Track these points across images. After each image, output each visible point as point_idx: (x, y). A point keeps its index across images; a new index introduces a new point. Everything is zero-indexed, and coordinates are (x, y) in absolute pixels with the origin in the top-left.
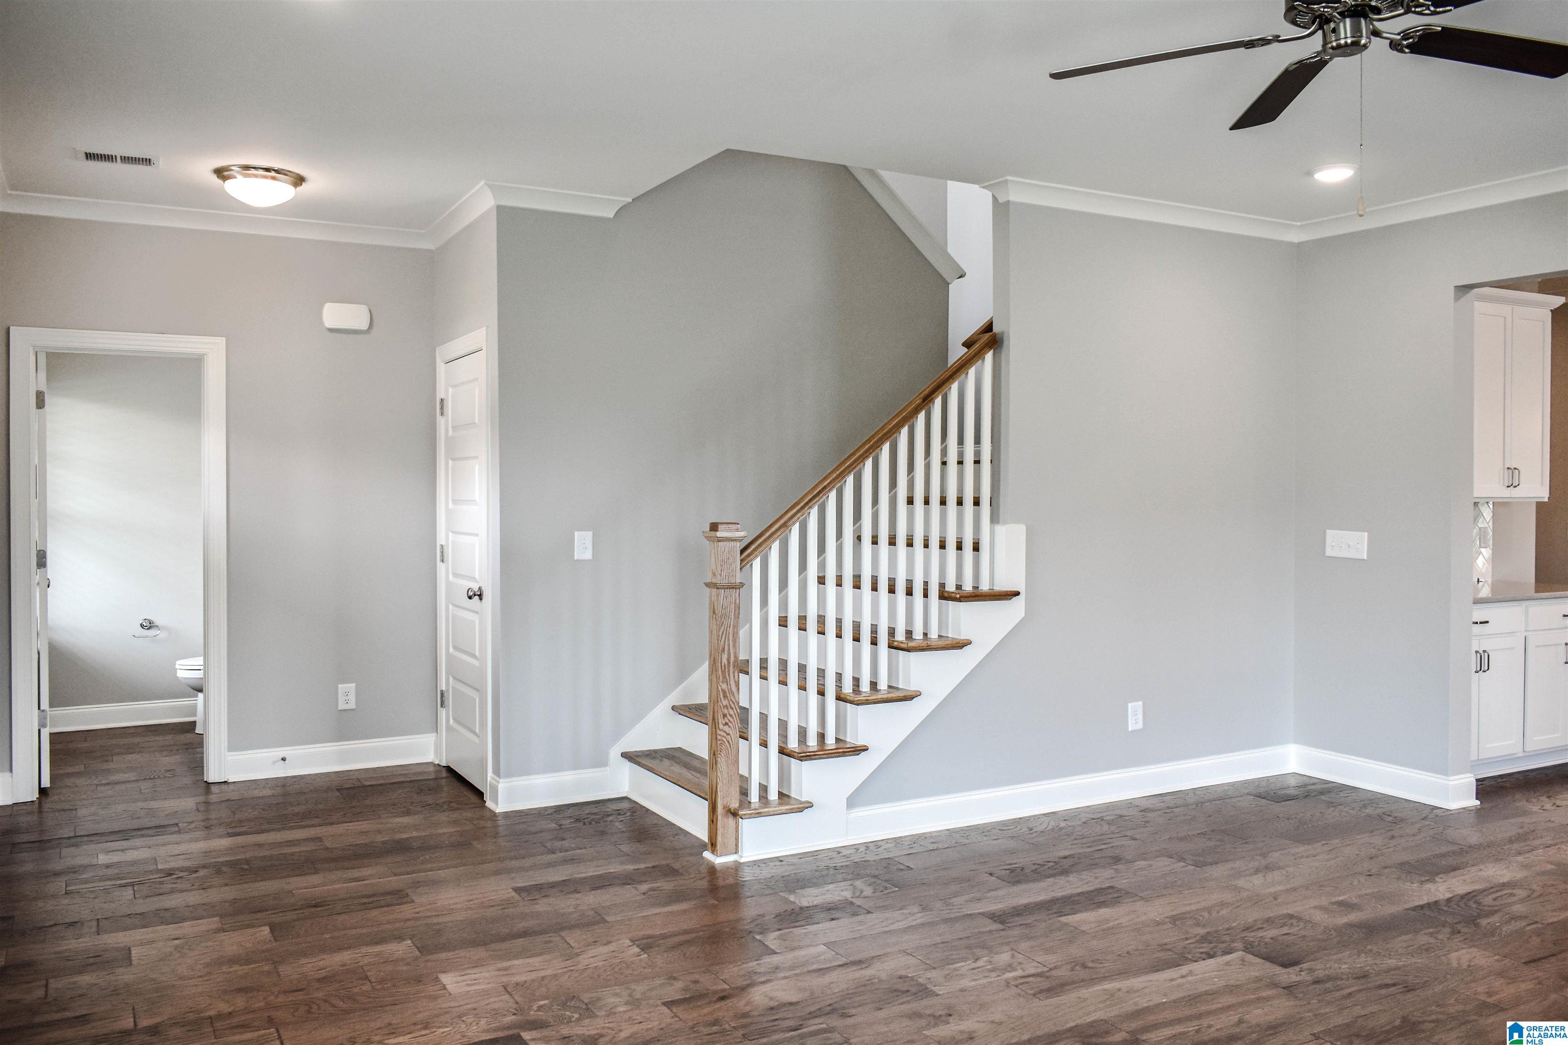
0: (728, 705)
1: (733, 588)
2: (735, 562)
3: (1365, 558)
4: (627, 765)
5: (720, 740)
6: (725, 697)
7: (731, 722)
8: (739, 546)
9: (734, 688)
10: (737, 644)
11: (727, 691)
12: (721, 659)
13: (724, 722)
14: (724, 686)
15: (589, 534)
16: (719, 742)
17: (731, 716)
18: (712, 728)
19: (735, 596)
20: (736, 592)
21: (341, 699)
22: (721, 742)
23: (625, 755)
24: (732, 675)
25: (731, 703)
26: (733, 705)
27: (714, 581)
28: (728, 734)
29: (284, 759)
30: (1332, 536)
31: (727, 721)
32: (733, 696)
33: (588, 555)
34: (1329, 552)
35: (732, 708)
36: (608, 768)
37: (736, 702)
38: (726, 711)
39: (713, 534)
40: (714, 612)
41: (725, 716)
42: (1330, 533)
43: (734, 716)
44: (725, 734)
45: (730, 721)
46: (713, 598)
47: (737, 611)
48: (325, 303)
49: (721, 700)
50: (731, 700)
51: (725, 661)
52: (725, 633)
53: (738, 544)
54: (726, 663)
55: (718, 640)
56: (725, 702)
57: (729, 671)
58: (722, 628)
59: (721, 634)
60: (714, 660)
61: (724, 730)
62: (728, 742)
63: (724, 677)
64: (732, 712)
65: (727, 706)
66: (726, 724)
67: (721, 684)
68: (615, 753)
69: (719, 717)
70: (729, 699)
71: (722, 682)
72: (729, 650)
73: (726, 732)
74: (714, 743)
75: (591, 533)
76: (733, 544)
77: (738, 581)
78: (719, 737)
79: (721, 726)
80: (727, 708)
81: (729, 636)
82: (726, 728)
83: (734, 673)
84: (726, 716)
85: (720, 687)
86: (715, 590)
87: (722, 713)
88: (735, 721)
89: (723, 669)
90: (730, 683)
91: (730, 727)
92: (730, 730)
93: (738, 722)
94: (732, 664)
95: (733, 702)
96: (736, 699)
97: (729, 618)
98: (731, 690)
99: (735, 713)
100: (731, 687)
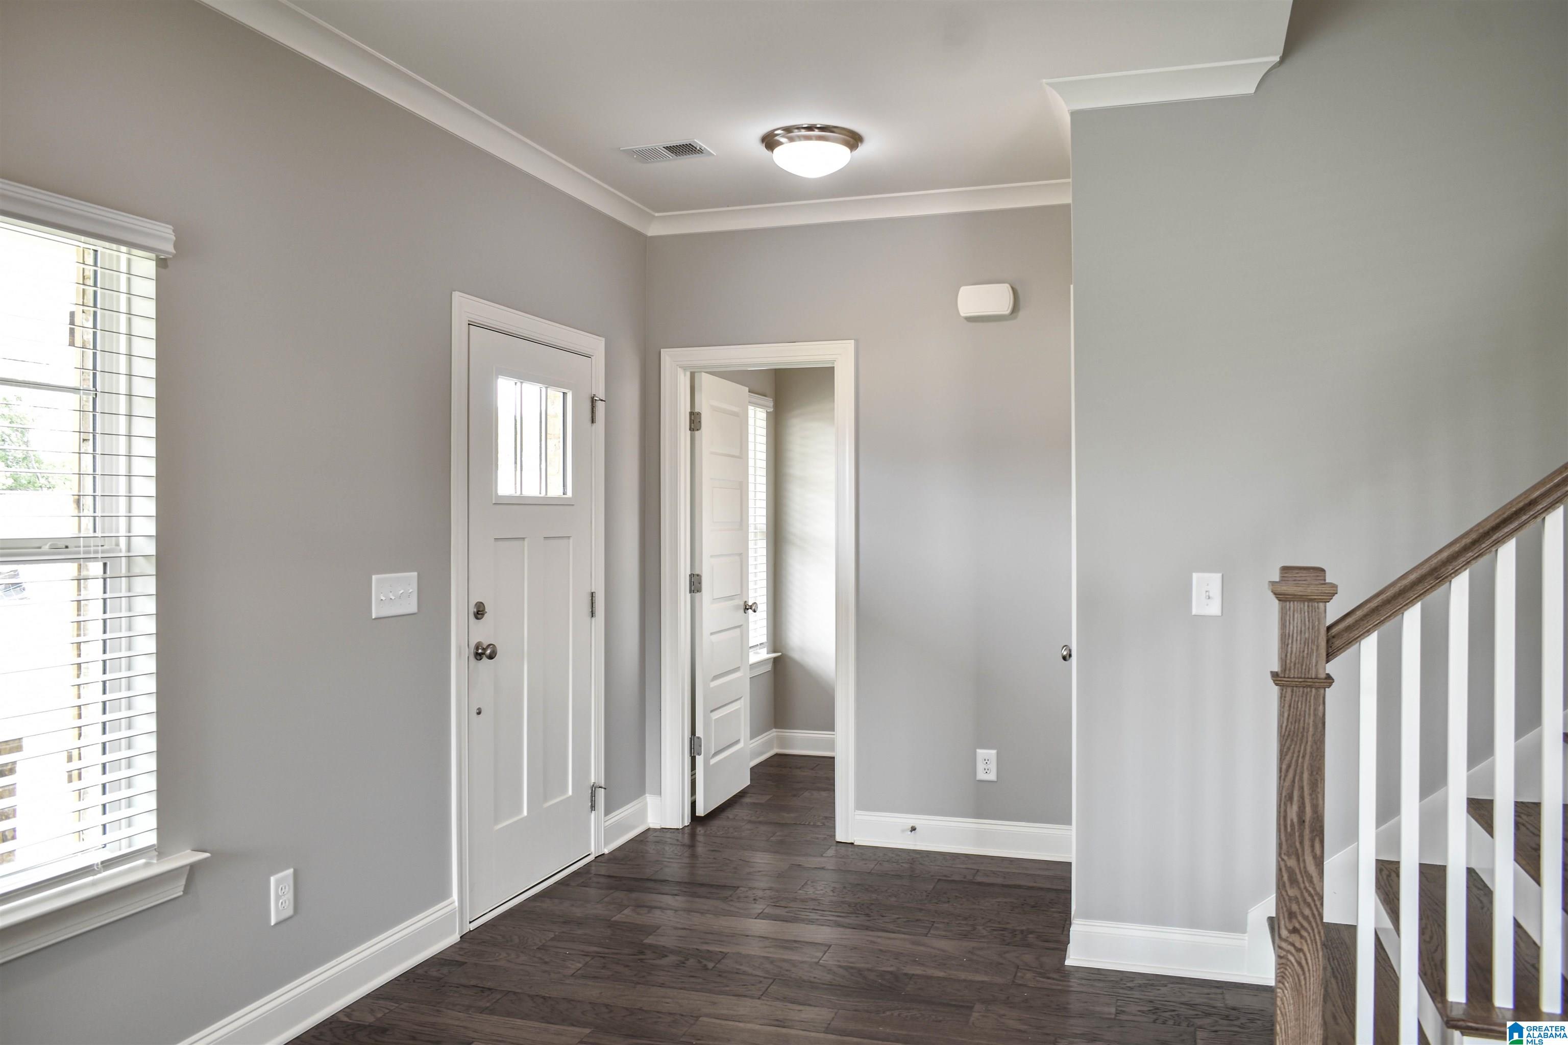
0: (1299, 896)
1: (1310, 686)
5: (1282, 958)
6: (1293, 881)
7: (1306, 930)
9: (1312, 868)
10: (1320, 791)
11: (1297, 871)
12: (1286, 811)
13: (1291, 927)
14: (1291, 862)
15: (1216, 578)
17: (1306, 918)
19: (1315, 702)
20: (1315, 695)
21: (980, 766)
22: (1283, 961)
24: (1307, 843)
25: (1306, 895)
26: (1309, 899)
28: (1299, 950)
29: (913, 829)
31: (1297, 926)
32: (1311, 881)
33: (1214, 608)
35: (1309, 905)
37: (1317, 894)
38: (1295, 907)
43: (1311, 919)
44: (1292, 948)
45: (1302, 926)
47: (1318, 730)
48: (961, 287)
49: (1284, 886)
50: (1305, 888)
51: (1293, 816)
52: (1293, 767)
54: (1295, 820)
55: (1281, 778)
56: (1292, 892)
57: (1301, 836)
58: (1288, 757)
59: (1285, 767)
61: (1290, 940)
62: (1299, 964)
63: (1291, 845)
64: (1307, 912)
65: (1296, 898)
66: (1295, 931)
67: (1285, 857)
70: (1302, 886)
71: (1288, 854)
72: (1302, 797)
73: (1293, 945)
75: (1218, 576)
76: (1308, 606)
79: (1285, 934)
80: (1298, 903)
81: (1299, 773)
82: (1296, 938)
83: (1313, 841)
84: (1296, 917)
85: (1282, 862)
87: (1287, 910)
88: (1313, 930)
89: (1289, 830)
90: (1304, 861)
91: (1302, 937)
92: (1303, 941)
93: (1319, 933)
94: (1307, 824)
95: (1311, 895)
96: (1314, 889)
97: (1301, 740)
98: (1306, 872)
99: (1313, 915)
100: (1305, 867)
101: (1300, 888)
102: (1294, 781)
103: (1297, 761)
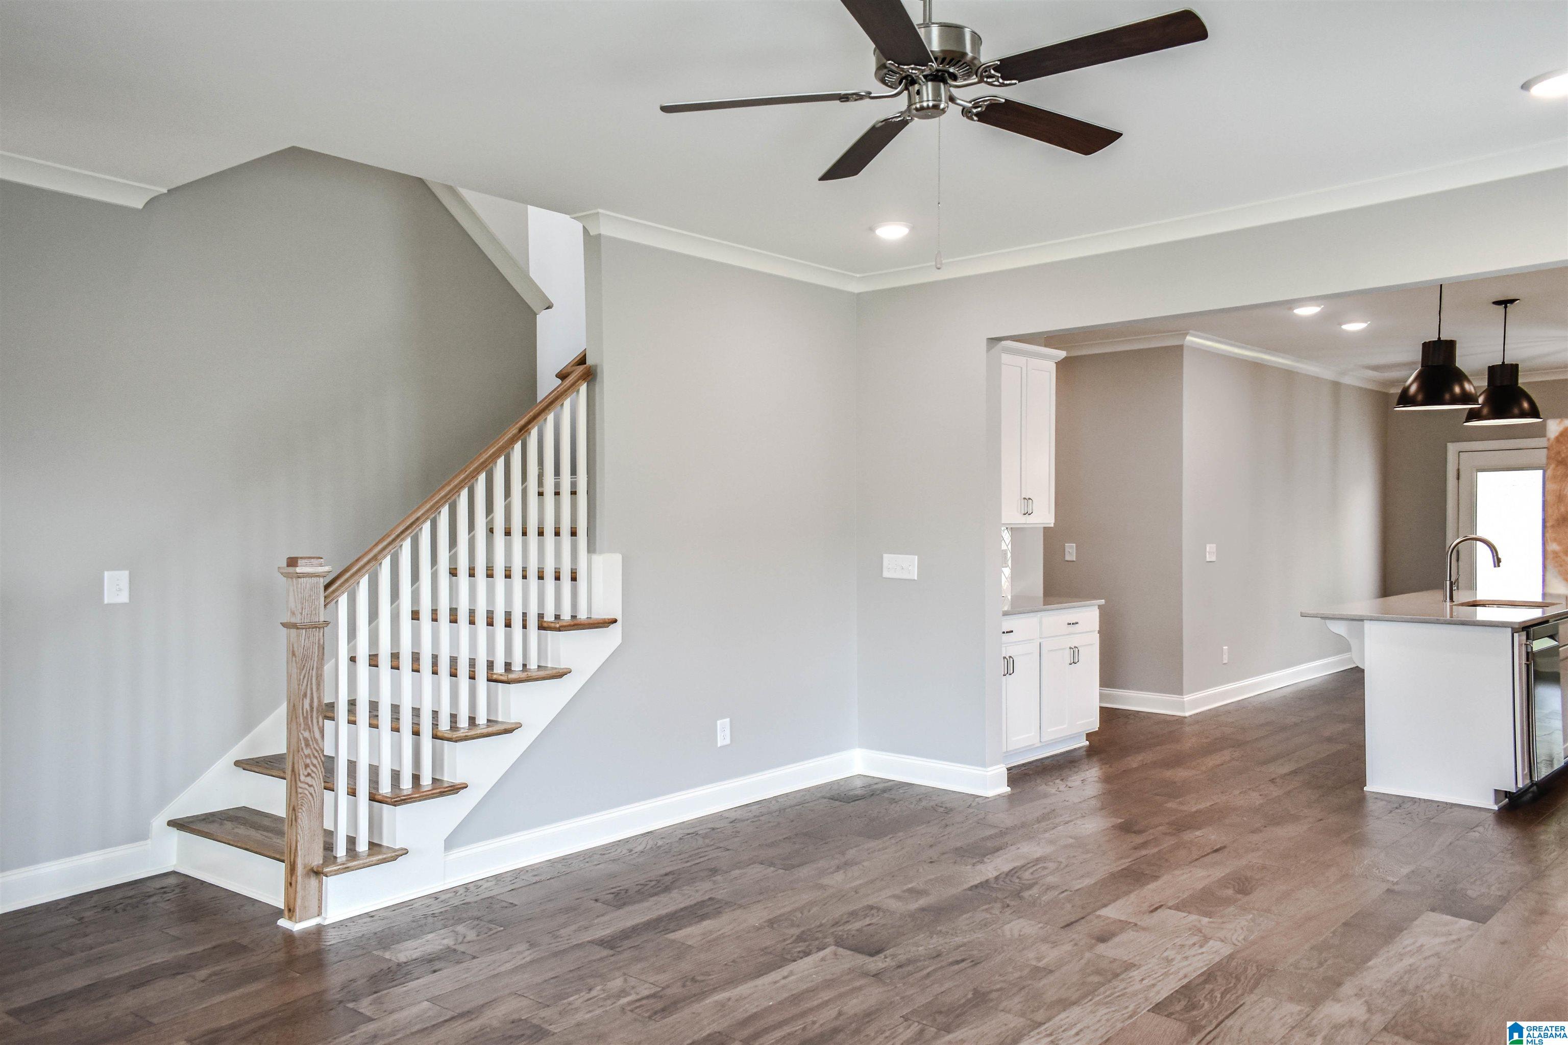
0: (311, 754)
1: (316, 627)
2: (319, 598)
3: (916, 579)
4: (175, 833)
5: (301, 793)
6: (307, 745)
7: (314, 772)
8: (322, 582)
9: (317, 735)
10: (321, 688)
11: (309, 739)
12: (303, 704)
13: (306, 774)
14: (307, 734)
15: (124, 575)
16: (300, 796)
17: (314, 766)
18: (291, 781)
19: (319, 636)
20: (319, 631)
22: (302, 795)
23: (172, 823)
24: (315, 721)
25: (314, 752)
26: (316, 754)
27: (293, 620)
28: (311, 786)
30: (889, 560)
31: (310, 772)
32: (317, 744)
33: (124, 598)
34: (886, 574)
35: (316, 757)
36: (149, 842)
37: (321, 749)
38: (308, 761)
39: (291, 569)
40: (294, 654)
41: (307, 766)
42: (887, 558)
43: (318, 765)
44: (306, 786)
45: (312, 771)
46: (292, 639)
47: (321, 652)
49: (302, 749)
50: (314, 748)
51: (307, 706)
52: (307, 675)
53: (322, 580)
54: (308, 709)
55: (299, 685)
56: (307, 752)
57: (312, 717)
58: (304, 672)
59: (302, 677)
60: (294, 706)
61: (306, 781)
62: (311, 794)
63: (306, 724)
64: (315, 762)
65: (309, 754)
66: (309, 775)
67: (303, 732)
68: (159, 822)
69: (300, 768)
70: (312, 747)
71: (304, 730)
72: (312, 694)
73: (308, 784)
74: (293, 799)
75: (127, 573)
76: (315, 580)
77: (322, 619)
78: (300, 790)
79: (302, 778)
80: (310, 758)
81: (311, 679)
82: (309, 780)
83: (317, 718)
84: (309, 766)
85: (301, 736)
86: (295, 630)
87: (304, 764)
88: (318, 772)
89: (305, 715)
90: (313, 731)
91: (312, 777)
92: (314, 781)
93: (322, 772)
94: (315, 709)
95: (317, 751)
96: (319, 747)
97: (311, 659)
98: (314, 738)
99: (318, 762)
100: (314, 736)
101: (311, 749)
102: (307, 685)
103: (309, 672)
